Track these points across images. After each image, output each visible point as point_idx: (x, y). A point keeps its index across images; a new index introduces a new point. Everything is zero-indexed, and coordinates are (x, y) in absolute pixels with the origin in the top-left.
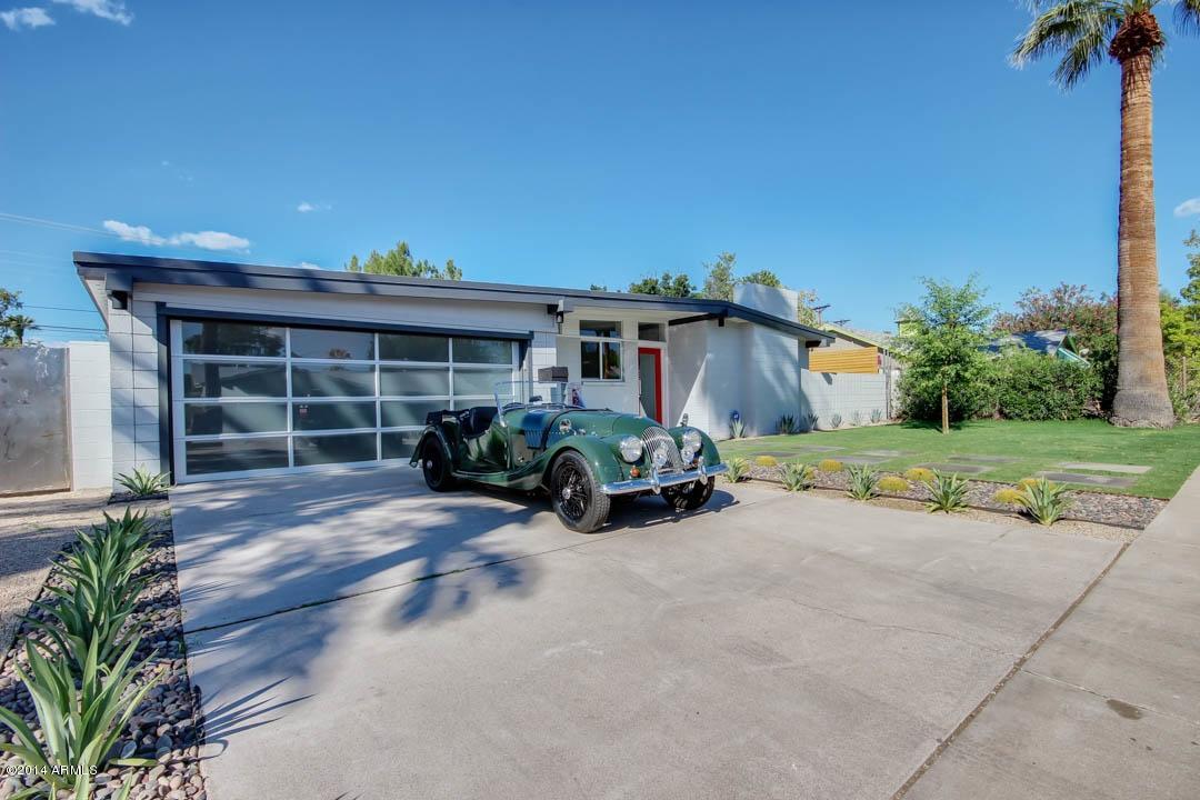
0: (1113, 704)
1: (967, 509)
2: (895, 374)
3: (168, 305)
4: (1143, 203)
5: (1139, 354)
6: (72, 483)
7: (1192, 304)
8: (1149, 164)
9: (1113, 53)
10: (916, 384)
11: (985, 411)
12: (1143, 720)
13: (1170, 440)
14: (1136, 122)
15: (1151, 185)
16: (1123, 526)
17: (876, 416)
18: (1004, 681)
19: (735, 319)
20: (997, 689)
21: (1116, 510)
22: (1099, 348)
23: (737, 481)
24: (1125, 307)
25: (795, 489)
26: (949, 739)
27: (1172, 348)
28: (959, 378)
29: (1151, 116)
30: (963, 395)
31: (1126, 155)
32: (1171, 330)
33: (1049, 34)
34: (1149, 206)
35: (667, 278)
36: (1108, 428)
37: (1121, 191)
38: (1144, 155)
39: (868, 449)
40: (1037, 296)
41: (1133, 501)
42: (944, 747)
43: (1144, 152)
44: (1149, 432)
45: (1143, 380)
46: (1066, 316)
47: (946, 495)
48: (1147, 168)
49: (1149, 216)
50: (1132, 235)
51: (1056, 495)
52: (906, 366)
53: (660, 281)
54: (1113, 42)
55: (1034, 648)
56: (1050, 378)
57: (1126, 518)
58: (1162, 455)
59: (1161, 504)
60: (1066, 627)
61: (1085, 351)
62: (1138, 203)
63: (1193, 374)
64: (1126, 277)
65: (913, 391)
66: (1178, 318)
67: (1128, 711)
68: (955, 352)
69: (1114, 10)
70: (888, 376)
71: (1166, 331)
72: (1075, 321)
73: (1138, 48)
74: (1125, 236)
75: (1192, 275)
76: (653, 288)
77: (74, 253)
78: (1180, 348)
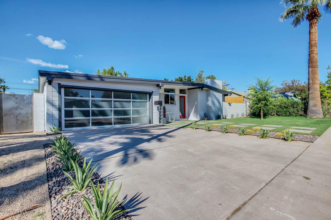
0: (304, 177)
1: (269, 138)
2: (248, 103)
3: (61, 84)
4: (315, 58)
5: (314, 99)
6: (33, 130)
7: (329, 85)
8: (317, 48)
9: (307, 18)
10: (254, 106)
11: (273, 114)
12: (310, 180)
13: (322, 122)
14: (313, 37)
15: (317, 54)
16: (308, 142)
17: (243, 115)
18: (280, 173)
19: (206, 89)
20: (278, 174)
21: (307, 138)
22: (303, 97)
23: (209, 131)
24: (310, 86)
25: (224, 133)
26: (268, 183)
27: (323, 97)
28: (266, 105)
29: (317, 35)
30: (267, 109)
31: (311, 46)
32: (323, 92)
33: (290, 13)
34: (316, 59)
35: (185, 77)
36: (306, 119)
37: (309, 55)
38: (315, 46)
39: (242, 123)
40: (287, 82)
41: (311, 136)
42: (267, 184)
43: (315, 45)
44: (317, 120)
45: (315, 106)
46: (294, 88)
47: (264, 134)
48: (316, 49)
49: (316, 62)
50: (312, 67)
51: (291, 134)
52: (251, 101)
53: (183, 77)
54: (307, 15)
55: (286, 167)
56: (290, 105)
57: (309, 140)
58: (319, 125)
59: (318, 137)
60: (294, 163)
61: (300, 98)
62: (314, 58)
63: (329, 104)
64: (310, 78)
65: (253, 108)
66: (325, 89)
67: (307, 178)
68: (265, 98)
69: (307, 7)
70: (246, 104)
71: (321, 93)
72: (297, 90)
73: (314, 17)
74: (310, 67)
75: (328, 77)
76: (182, 79)
77: (39, 71)
78: (326, 97)
